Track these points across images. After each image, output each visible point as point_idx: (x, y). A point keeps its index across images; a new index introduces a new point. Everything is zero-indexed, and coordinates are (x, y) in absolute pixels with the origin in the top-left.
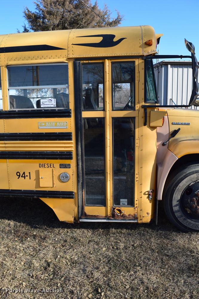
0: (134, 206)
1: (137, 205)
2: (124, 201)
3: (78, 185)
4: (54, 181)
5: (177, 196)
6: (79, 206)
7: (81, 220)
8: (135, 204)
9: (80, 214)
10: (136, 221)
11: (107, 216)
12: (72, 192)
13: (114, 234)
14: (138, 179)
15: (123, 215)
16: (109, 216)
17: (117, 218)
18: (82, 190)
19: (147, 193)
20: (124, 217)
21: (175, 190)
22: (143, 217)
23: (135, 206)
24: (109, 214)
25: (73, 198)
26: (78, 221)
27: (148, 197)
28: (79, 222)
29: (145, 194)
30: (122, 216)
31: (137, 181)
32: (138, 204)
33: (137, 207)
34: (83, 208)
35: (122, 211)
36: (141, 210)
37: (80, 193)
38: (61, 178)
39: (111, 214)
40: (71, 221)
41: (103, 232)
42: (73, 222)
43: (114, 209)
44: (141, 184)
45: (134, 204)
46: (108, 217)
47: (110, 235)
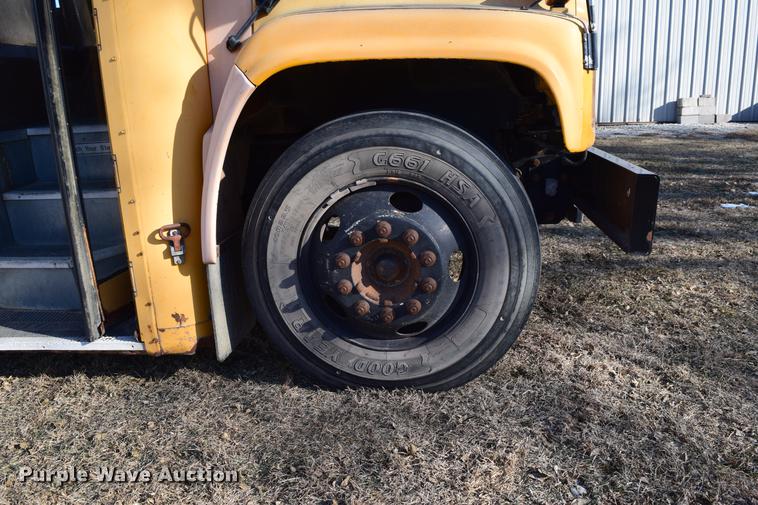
5: (282, 248)
21: (272, 223)
22: (163, 330)
27: (169, 254)
29: (152, 240)
36: (150, 305)
44: (133, 201)
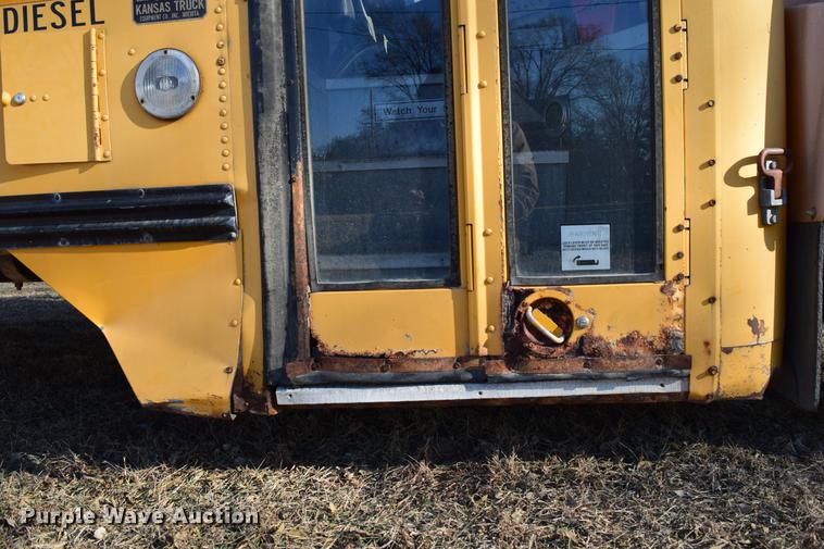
0: (663, 267)
1: (682, 267)
2: (586, 241)
3: (257, 134)
4: (97, 115)
6: (270, 286)
7: (284, 397)
8: (670, 252)
9: (277, 349)
10: (674, 387)
11: (469, 357)
12: (222, 189)
13: (522, 486)
14: (681, 68)
15: (582, 339)
16: (484, 351)
17: (545, 368)
18: (291, 169)
19: (750, 171)
20: (594, 354)
22: (727, 351)
23: (670, 274)
24: (483, 337)
25: (230, 239)
26: (269, 404)
27: (759, 205)
28: (272, 411)
29: (733, 178)
30: (579, 350)
31: (678, 79)
32: (686, 258)
33: (679, 278)
34: (298, 300)
35: (576, 314)
36: (712, 300)
37: (274, 189)
38: (140, 93)
39: (498, 335)
40: (211, 402)
41: (442, 478)
42: (227, 408)
43: (519, 297)
44: (709, 105)
45: (663, 256)
46: (476, 363)
47: (492, 496)
